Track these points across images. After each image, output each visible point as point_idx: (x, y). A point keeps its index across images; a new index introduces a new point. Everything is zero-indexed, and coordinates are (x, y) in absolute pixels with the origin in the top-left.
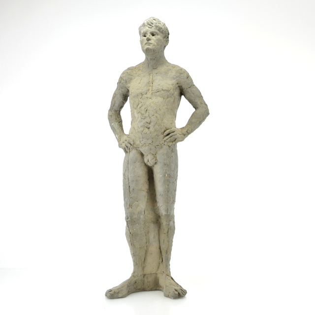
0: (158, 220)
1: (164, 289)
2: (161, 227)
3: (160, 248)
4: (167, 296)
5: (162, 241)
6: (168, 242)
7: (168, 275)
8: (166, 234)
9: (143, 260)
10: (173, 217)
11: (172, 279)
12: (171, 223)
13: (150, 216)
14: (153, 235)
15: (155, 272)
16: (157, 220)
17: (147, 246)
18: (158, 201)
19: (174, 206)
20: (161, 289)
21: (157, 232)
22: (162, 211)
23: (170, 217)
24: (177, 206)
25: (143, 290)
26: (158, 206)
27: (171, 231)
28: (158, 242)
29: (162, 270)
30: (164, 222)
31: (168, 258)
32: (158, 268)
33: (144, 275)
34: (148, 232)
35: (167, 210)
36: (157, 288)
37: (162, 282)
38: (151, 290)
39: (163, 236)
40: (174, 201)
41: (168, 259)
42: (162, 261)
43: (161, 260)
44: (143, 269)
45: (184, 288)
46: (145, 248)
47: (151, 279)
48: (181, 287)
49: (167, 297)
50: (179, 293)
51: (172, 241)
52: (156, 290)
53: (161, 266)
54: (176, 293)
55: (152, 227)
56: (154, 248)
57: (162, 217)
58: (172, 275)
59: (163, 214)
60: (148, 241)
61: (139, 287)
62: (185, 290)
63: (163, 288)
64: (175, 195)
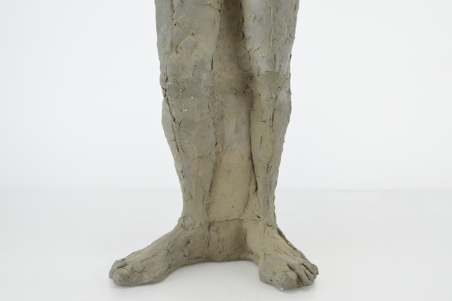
0: (247, 87)
1: (260, 261)
2: (256, 105)
3: (251, 158)
4: (268, 280)
5: (256, 141)
6: (273, 142)
7: (271, 224)
8: (269, 123)
9: (209, 186)
10: (287, 78)
11: (280, 233)
12: (283, 94)
13: (227, 76)
14: (233, 125)
15: (237, 217)
16: (246, 86)
17: (217, 153)
18: (248, 34)
19: (290, 49)
20: (250, 256)
21: (244, 116)
22: (260, 64)
23: (280, 79)
25: (207, 259)
26: (249, 48)
27: (280, 114)
28: (247, 143)
29: (256, 213)
30: (263, 91)
31: (271, 182)
32: (246, 205)
33: (210, 225)
34: (222, 117)
35: (273, 60)
36: (243, 256)
37: (255, 240)
38: (228, 259)
39: (259, 129)
40: (291, 37)
41: (271, 185)
42: (257, 189)
43: (253, 187)
44: (207, 209)
45: (312, 259)
46: (214, 157)
47: (226, 233)
48: (303, 256)
49: (267, 283)
50: (299, 277)
51: (282, 141)
52: (239, 259)
53: (253, 201)
54: (293, 275)
55: (233, 105)
56: (235, 158)
57: (258, 79)
58: (280, 224)
59: (262, 72)
60: (220, 141)
61: (197, 253)
62: (313, 266)
63: (259, 258)
64: (295, 19)
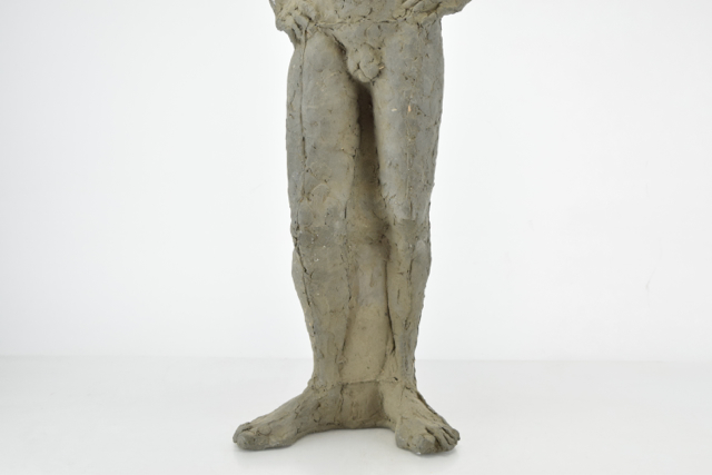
0: (383, 236)
1: (397, 427)
2: (393, 256)
3: (388, 314)
4: (405, 446)
5: (393, 294)
6: (411, 296)
7: (410, 386)
8: (406, 275)
9: (341, 344)
10: (426, 227)
11: (420, 397)
12: (420, 245)
13: (362, 224)
14: (368, 276)
15: (372, 379)
16: (381, 236)
17: (351, 308)
18: (383, 181)
19: (428, 197)
20: (388, 423)
21: (380, 268)
22: (396, 211)
23: (419, 229)
24: (437, 197)
25: (339, 425)
26: (384, 195)
27: (419, 265)
28: (382, 297)
29: (394, 375)
30: (399, 240)
31: (409, 340)
32: (383, 366)
33: (343, 387)
34: (356, 268)
35: (410, 209)
36: (379, 423)
37: (392, 405)
38: (363, 426)
39: (397, 282)
40: (429, 184)
41: (410, 344)
42: (394, 348)
43: (390, 346)
44: (340, 370)
45: (453, 424)
46: (347, 311)
47: (361, 397)
48: (443, 421)
49: (403, 448)
50: (437, 441)
51: (422, 295)
52: (375, 426)
53: (391, 362)
54: (430, 438)
55: (367, 256)
56: (371, 313)
57: (394, 228)
58: (420, 388)
59: (399, 220)
60: (354, 294)
61: (329, 419)
62: (455, 431)
63: (395, 423)
64: (434, 165)
